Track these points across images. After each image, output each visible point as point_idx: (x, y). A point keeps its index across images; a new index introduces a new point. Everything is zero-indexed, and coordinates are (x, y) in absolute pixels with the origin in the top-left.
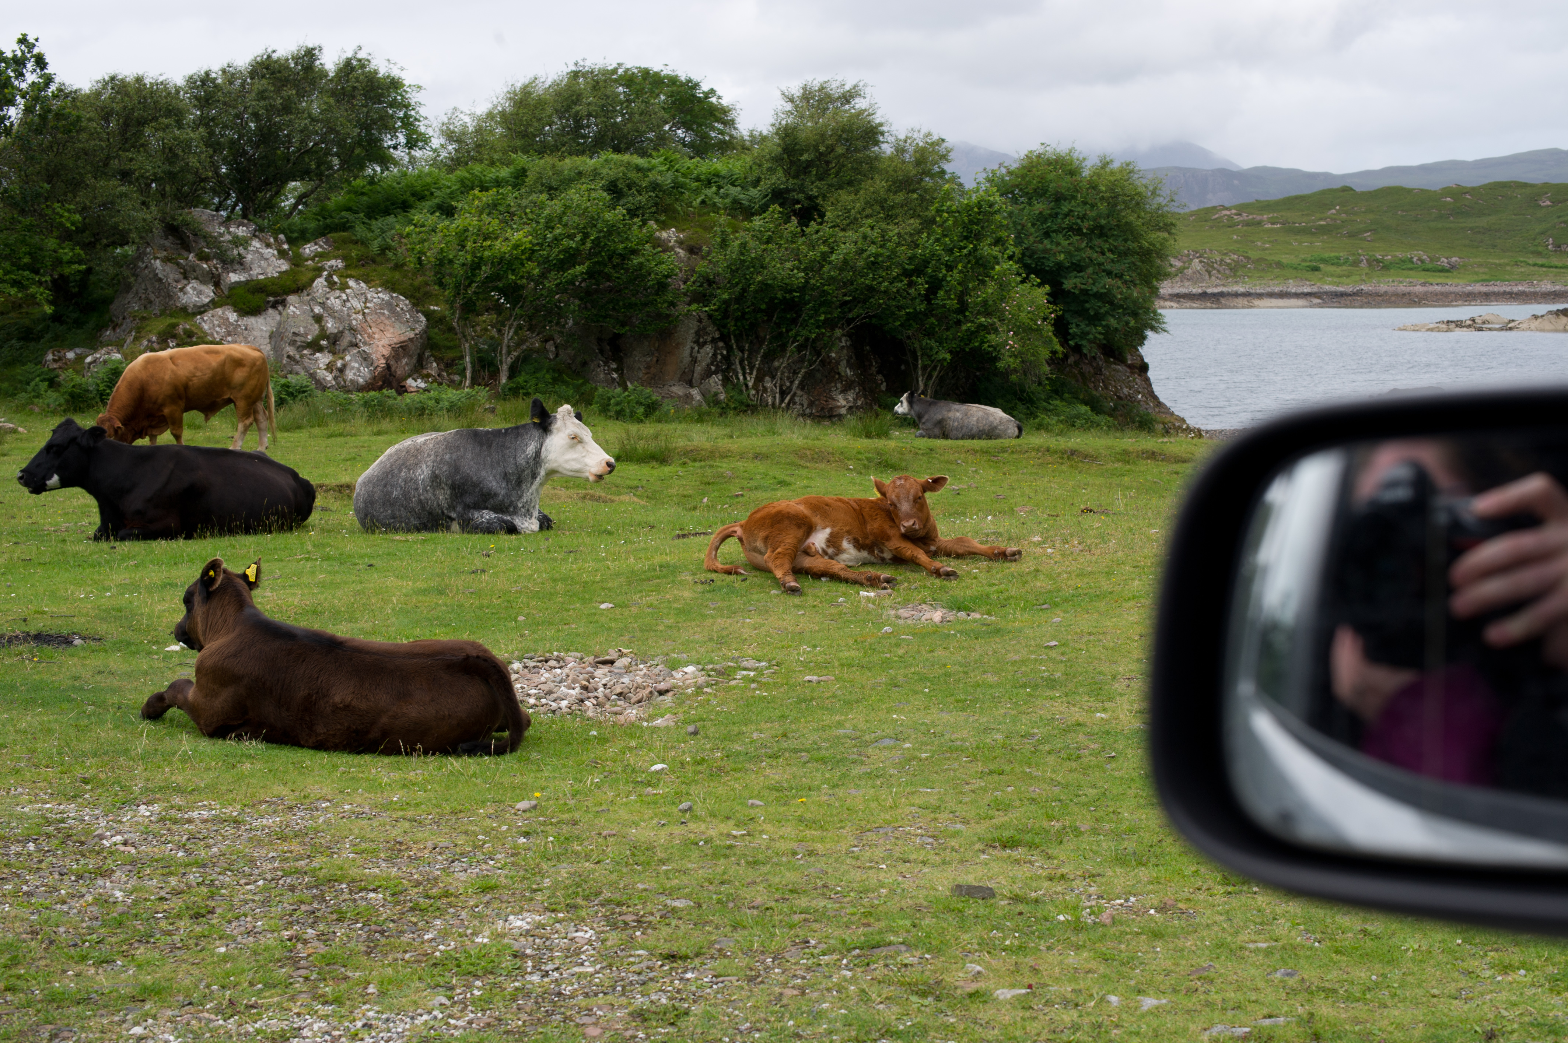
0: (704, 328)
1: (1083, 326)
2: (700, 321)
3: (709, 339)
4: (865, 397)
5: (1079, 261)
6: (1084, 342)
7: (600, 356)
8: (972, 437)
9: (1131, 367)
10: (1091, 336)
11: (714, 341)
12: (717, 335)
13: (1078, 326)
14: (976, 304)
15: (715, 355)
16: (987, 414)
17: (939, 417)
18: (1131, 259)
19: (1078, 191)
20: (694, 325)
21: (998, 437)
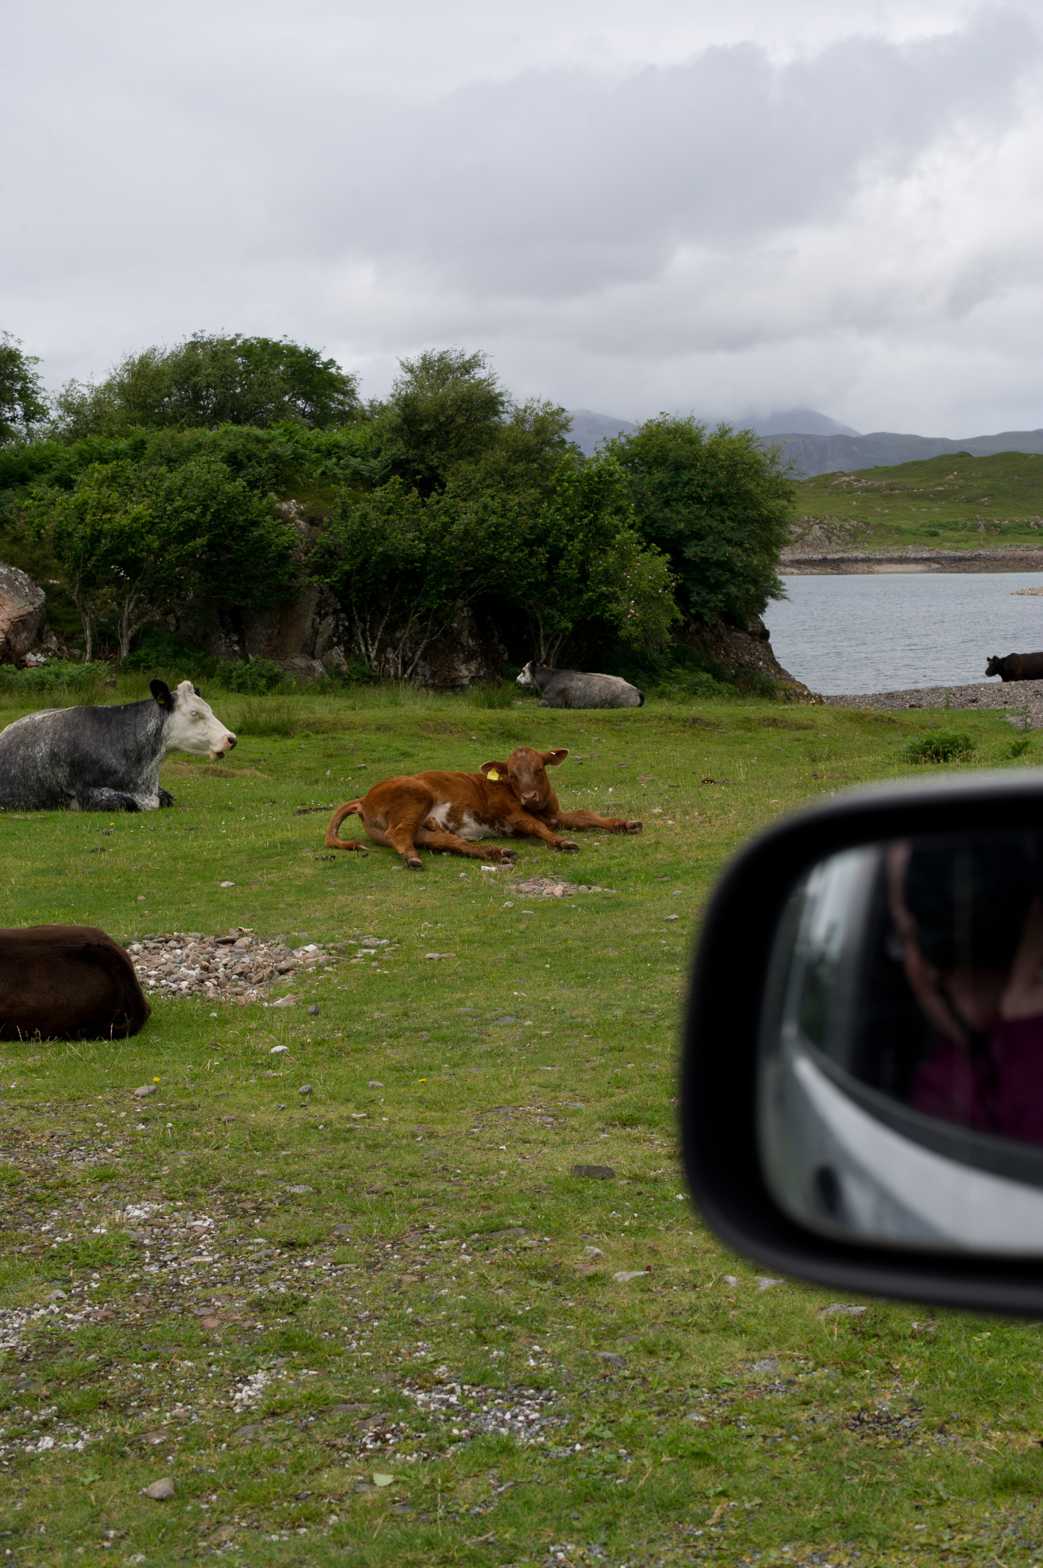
0: (326, 600)
1: (704, 594)
2: (321, 592)
3: (331, 610)
4: (488, 667)
5: (699, 529)
6: (705, 610)
7: (221, 629)
8: (595, 707)
9: (752, 634)
10: (712, 604)
11: (336, 612)
12: (338, 607)
13: (698, 594)
14: (597, 574)
15: (337, 626)
16: (610, 683)
17: (561, 686)
18: (750, 527)
19: (697, 460)
20: (315, 596)
21: (620, 706)
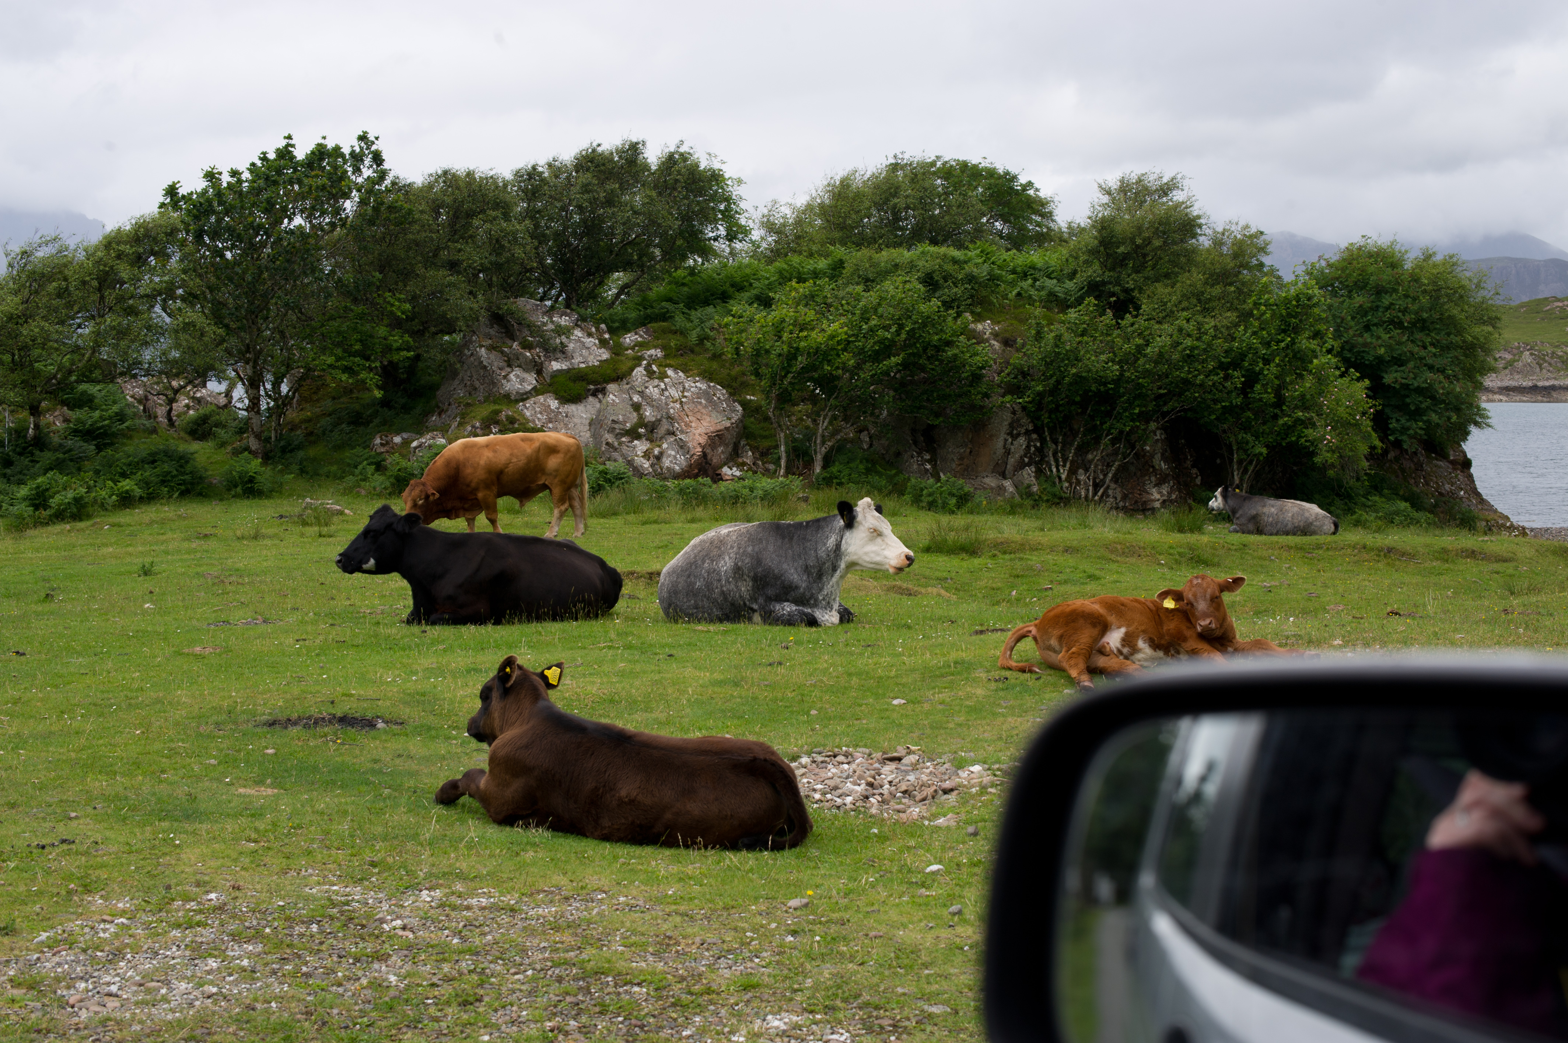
0: (1018, 420)
1: (1403, 421)
2: (1014, 413)
3: (1023, 431)
4: (1180, 491)
5: (1400, 355)
6: (1404, 438)
7: (913, 447)
8: (1287, 533)
9: (1453, 463)
10: (1411, 432)
11: (1027, 433)
12: (1031, 427)
13: (1398, 421)
14: (1293, 398)
15: (1028, 447)
16: (1303, 510)
17: (1253, 512)
18: (1453, 353)
19: (1399, 284)
20: (1007, 417)
21: (1313, 533)
